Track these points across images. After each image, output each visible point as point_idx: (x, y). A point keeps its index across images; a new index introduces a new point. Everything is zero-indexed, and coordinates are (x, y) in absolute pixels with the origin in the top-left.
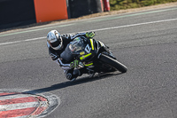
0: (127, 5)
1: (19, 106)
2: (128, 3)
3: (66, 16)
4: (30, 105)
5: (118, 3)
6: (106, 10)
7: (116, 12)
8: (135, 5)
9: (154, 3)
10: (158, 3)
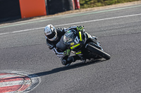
0: (93, 5)
1: (8, 84)
2: (94, 3)
3: (45, 13)
4: (17, 83)
5: (86, 3)
6: (77, 8)
7: (85, 10)
8: (100, 4)
9: (115, 3)
10: (119, 2)
